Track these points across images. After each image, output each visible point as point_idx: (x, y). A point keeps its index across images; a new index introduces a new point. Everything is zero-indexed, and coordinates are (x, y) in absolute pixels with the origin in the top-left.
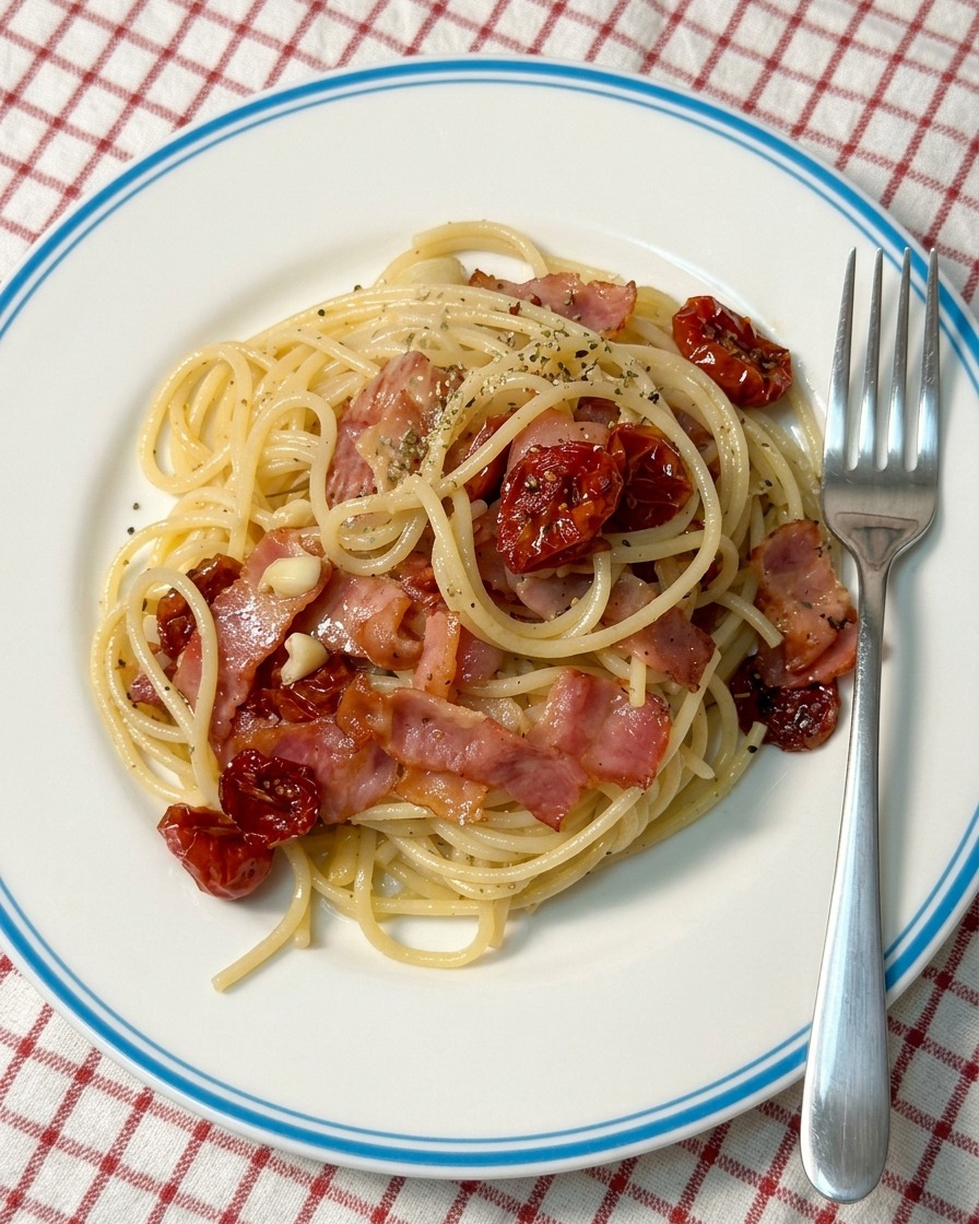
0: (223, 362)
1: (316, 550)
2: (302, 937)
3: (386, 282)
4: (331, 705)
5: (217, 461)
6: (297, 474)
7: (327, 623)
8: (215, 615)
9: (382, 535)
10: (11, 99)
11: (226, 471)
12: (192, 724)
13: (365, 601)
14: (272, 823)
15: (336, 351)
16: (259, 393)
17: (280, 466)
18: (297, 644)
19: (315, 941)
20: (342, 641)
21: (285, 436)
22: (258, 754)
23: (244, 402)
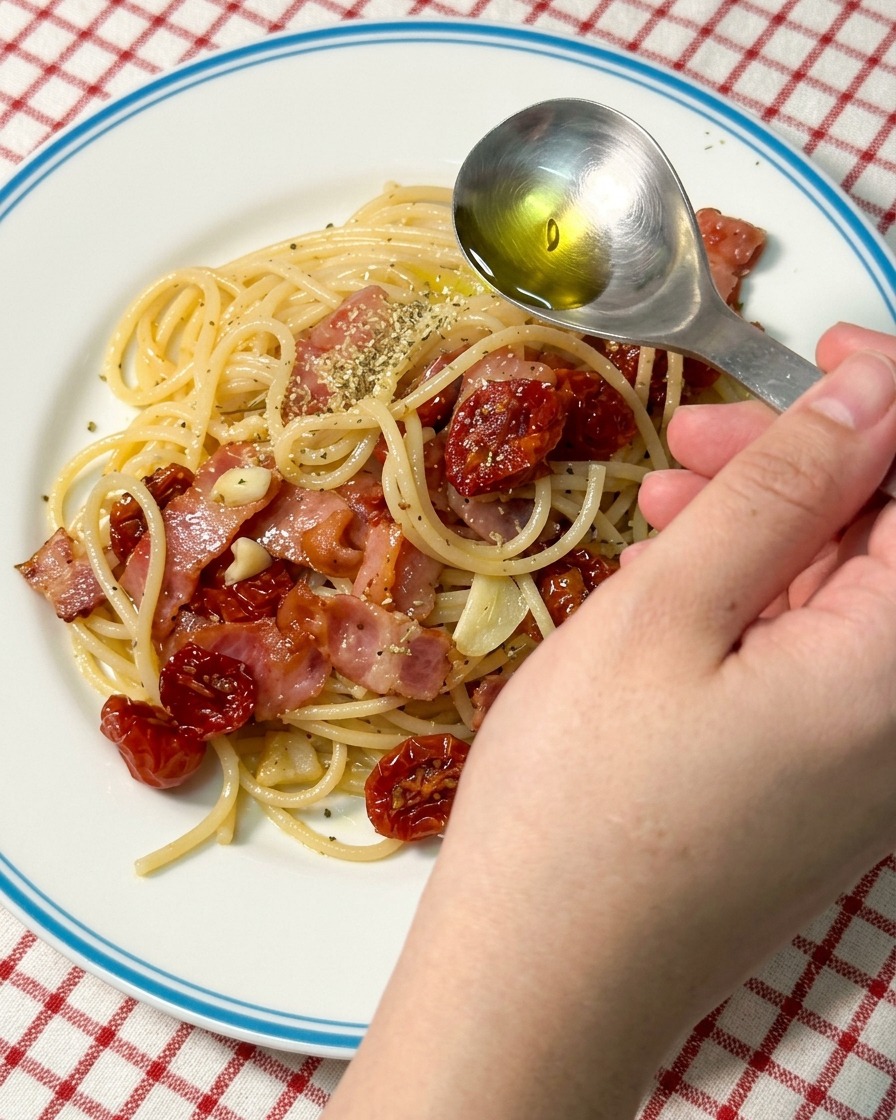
0: (195, 286)
1: (269, 462)
2: (226, 834)
3: (357, 221)
4: (271, 608)
5: (181, 376)
6: (254, 394)
7: (273, 531)
8: (165, 520)
9: (334, 451)
10: (11, 47)
11: (189, 386)
12: (135, 620)
13: (311, 512)
14: (207, 717)
15: (305, 282)
16: (227, 316)
17: (239, 385)
18: (243, 548)
19: (238, 836)
20: (286, 548)
21: (248, 357)
22: (198, 649)
23: (212, 323)
